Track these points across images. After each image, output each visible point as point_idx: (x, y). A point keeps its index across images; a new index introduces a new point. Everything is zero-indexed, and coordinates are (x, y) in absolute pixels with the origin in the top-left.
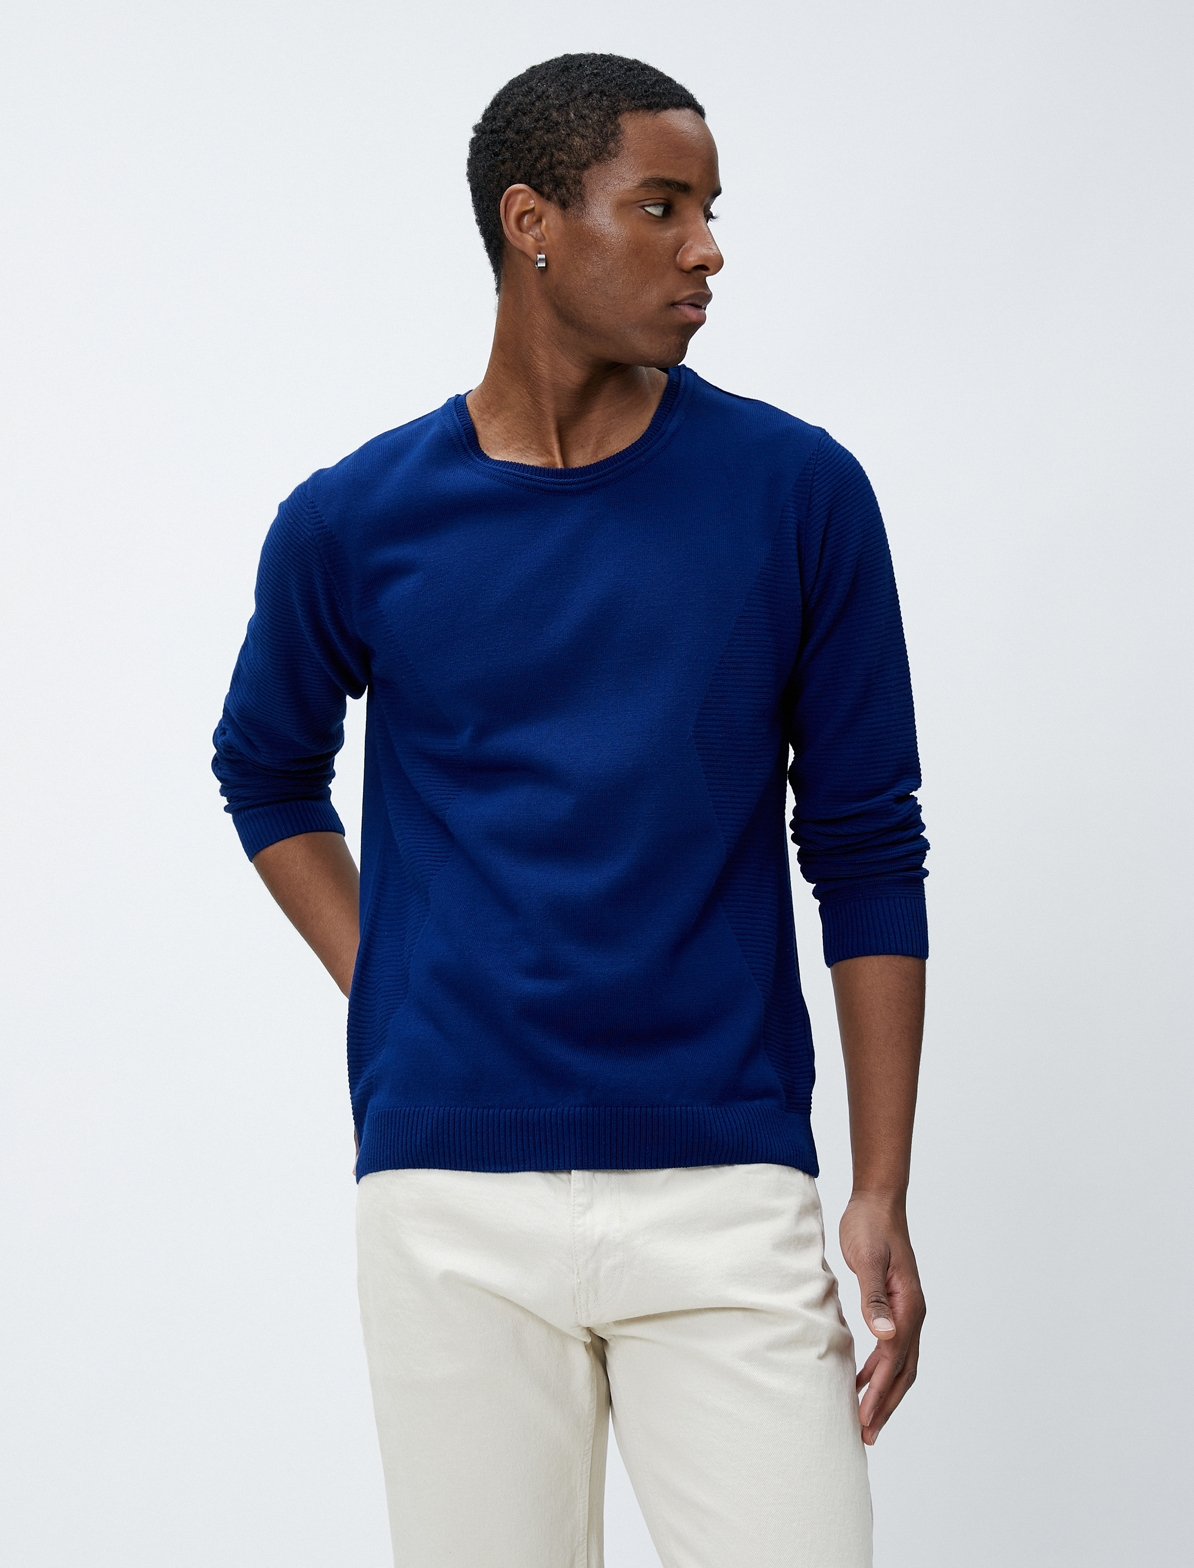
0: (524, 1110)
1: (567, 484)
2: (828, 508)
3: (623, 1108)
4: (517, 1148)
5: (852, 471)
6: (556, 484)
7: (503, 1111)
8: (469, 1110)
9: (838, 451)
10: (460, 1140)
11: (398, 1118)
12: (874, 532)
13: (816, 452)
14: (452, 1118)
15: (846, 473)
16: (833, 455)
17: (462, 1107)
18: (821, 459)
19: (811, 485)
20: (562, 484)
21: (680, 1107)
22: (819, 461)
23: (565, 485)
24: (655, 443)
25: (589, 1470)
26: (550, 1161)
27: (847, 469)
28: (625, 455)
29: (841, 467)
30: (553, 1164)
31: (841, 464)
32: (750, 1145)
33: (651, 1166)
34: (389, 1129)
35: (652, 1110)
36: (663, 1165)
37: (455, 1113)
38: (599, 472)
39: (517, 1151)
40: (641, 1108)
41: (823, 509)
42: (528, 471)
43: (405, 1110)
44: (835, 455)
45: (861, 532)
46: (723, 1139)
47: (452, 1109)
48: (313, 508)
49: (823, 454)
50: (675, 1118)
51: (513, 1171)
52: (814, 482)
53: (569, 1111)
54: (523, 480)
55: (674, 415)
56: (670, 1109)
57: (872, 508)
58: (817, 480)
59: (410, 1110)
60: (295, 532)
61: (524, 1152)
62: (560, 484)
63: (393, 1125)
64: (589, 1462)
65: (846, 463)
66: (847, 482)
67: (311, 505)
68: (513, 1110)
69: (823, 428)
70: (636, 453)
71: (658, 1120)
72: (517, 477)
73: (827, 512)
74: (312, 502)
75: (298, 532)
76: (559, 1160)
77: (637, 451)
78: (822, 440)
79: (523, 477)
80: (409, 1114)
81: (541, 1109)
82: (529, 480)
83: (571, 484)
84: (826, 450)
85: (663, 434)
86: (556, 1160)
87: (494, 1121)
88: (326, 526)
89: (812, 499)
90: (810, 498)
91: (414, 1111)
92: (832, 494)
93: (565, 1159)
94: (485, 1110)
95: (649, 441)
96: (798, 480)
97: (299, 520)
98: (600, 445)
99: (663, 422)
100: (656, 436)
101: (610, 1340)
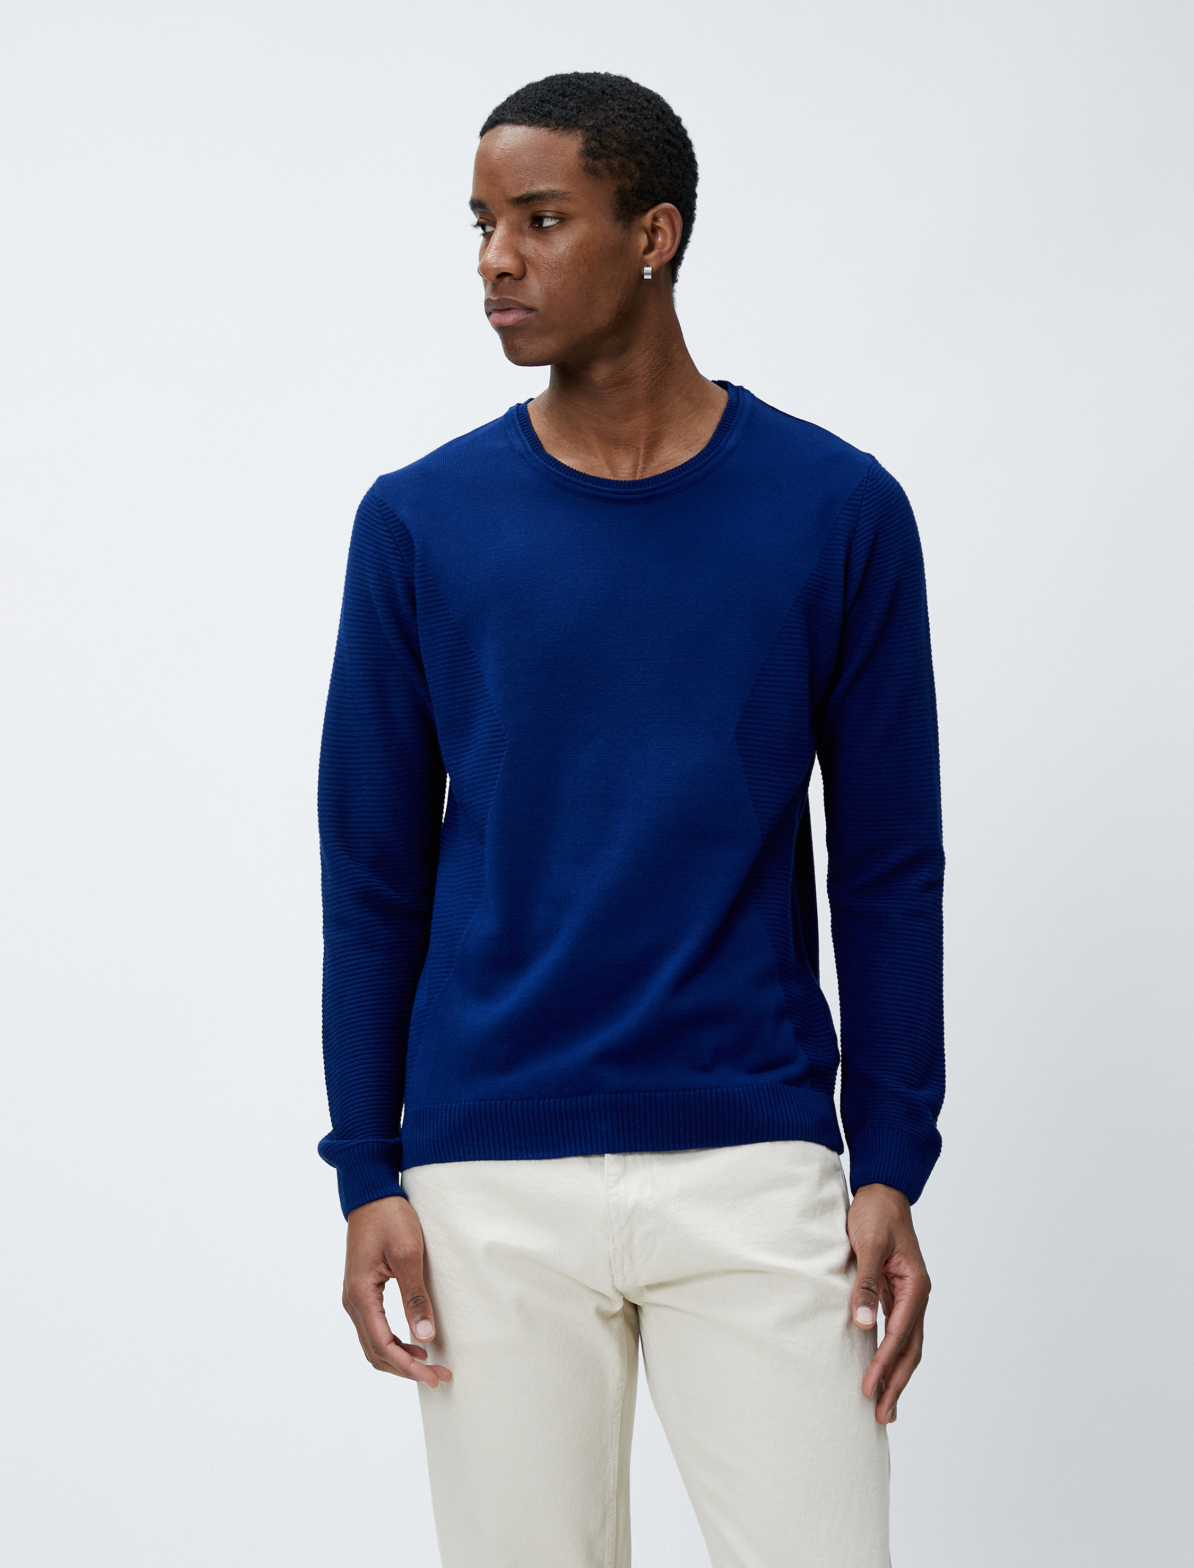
0: (561, 1099)
2: (875, 532)
3: (656, 1093)
4: (558, 1136)
5: (898, 501)
7: (541, 1102)
8: (509, 1103)
9: (887, 480)
10: (504, 1131)
12: (913, 561)
13: (866, 479)
14: (493, 1111)
15: (893, 502)
16: (882, 483)
17: (502, 1100)
18: (870, 486)
19: (860, 510)
20: (621, 494)
21: (711, 1089)
22: (868, 487)
23: (624, 494)
24: (712, 458)
25: (619, 1430)
26: (589, 1146)
27: (893, 499)
28: (683, 470)
29: (889, 496)
30: (592, 1149)
31: (888, 493)
32: (781, 1123)
33: (683, 1147)
34: (432, 1125)
35: (684, 1093)
37: (496, 1107)
38: (657, 484)
39: (558, 1138)
40: (673, 1091)
41: (868, 533)
42: (590, 481)
43: (447, 1106)
44: (884, 484)
45: (901, 560)
46: (752, 1117)
47: (492, 1103)
48: (383, 505)
49: (873, 482)
50: (706, 1100)
52: (862, 507)
53: (605, 1098)
55: (732, 434)
56: (700, 1091)
57: (914, 538)
58: (866, 505)
60: (371, 532)
61: (564, 1138)
63: (436, 1120)
64: (619, 1423)
65: (893, 493)
66: (892, 511)
67: (380, 503)
68: (551, 1100)
69: (873, 455)
70: (694, 468)
71: (690, 1103)
72: (579, 486)
73: (872, 537)
74: (382, 500)
75: (374, 531)
76: (597, 1144)
77: (695, 465)
78: (872, 467)
79: (584, 486)
80: (451, 1109)
81: (578, 1097)
82: (590, 489)
83: (630, 494)
84: (875, 478)
85: (720, 451)
86: (594, 1145)
87: (534, 1111)
89: (859, 523)
90: (858, 522)
92: (878, 520)
93: (602, 1143)
94: (524, 1102)
95: (707, 457)
96: (847, 504)
97: (372, 519)
99: (721, 440)
100: (714, 452)
101: (643, 1306)
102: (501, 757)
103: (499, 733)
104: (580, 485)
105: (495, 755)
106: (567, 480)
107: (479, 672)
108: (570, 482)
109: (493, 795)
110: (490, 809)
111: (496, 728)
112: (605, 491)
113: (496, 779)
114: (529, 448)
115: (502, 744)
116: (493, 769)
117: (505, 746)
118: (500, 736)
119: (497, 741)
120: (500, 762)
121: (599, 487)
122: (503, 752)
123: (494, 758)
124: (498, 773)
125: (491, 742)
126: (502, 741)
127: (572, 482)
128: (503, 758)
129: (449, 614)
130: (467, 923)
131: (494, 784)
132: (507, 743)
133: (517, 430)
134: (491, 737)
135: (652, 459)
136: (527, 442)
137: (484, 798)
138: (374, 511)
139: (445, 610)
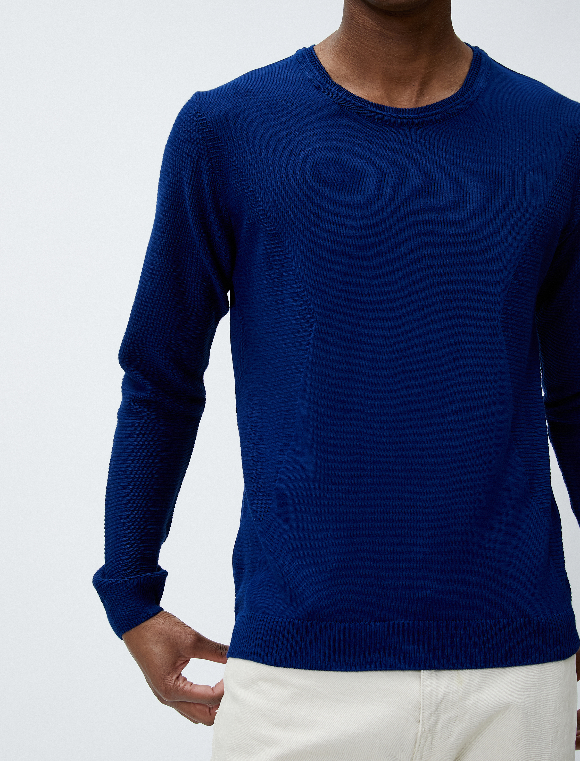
1: (404, 119)
4: (365, 652)
6: (395, 118)
11: (264, 623)
23: (402, 119)
33: (476, 667)
36: (485, 665)
39: (365, 654)
48: (200, 117)
51: (361, 670)
53: (409, 624)
54: (371, 113)
59: (275, 619)
60: (188, 137)
62: (399, 118)
67: (197, 115)
74: (199, 112)
75: (190, 137)
81: (385, 622)
82: (375, 113)
88: (213, 130)
91: (278, 620)
93: (405, 661)
97: (190, 127)
98: (421, 93)
102: (311, 331)
103: (310, 312)
104: (367, 110)
105: (306, 329)
106: (355, 105)
107: (288, 258)
108: (359, 107)
109: (305, 363)
110: (303, 374)
111: (307, 307)
112: (387, 116)
113: (307, 349)
114: (320, 78)
115: (311, 320)
116: (305, 341)
117: (314, 322)
118: (310, 314)
119: (307, 318)
120: (310, 336)
121: (382, 112)
122: (313, 327)
123: (305, 332)
124: (308, 345)
125: (303, 319)
126: (312, 318)
127: (360, 107)
128: (312, 333)
129: (263, 210)
130: (280, 468)
131: (306, 354)
132: (316, 319)
133: (308, 65)
134: (303, 314)
135: (423, 95)
136: (317, 73)
137: (297, 364)
138: (191, 121)
139: (260, 206)
